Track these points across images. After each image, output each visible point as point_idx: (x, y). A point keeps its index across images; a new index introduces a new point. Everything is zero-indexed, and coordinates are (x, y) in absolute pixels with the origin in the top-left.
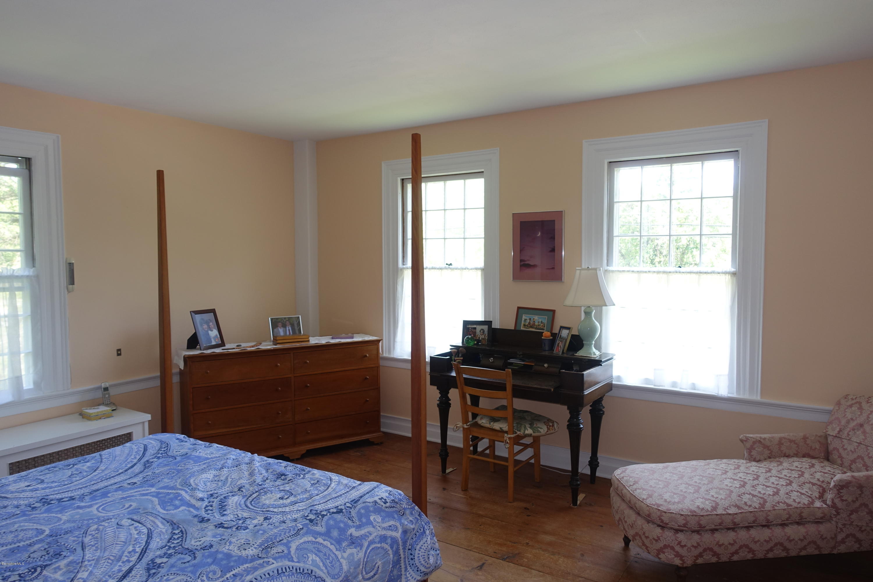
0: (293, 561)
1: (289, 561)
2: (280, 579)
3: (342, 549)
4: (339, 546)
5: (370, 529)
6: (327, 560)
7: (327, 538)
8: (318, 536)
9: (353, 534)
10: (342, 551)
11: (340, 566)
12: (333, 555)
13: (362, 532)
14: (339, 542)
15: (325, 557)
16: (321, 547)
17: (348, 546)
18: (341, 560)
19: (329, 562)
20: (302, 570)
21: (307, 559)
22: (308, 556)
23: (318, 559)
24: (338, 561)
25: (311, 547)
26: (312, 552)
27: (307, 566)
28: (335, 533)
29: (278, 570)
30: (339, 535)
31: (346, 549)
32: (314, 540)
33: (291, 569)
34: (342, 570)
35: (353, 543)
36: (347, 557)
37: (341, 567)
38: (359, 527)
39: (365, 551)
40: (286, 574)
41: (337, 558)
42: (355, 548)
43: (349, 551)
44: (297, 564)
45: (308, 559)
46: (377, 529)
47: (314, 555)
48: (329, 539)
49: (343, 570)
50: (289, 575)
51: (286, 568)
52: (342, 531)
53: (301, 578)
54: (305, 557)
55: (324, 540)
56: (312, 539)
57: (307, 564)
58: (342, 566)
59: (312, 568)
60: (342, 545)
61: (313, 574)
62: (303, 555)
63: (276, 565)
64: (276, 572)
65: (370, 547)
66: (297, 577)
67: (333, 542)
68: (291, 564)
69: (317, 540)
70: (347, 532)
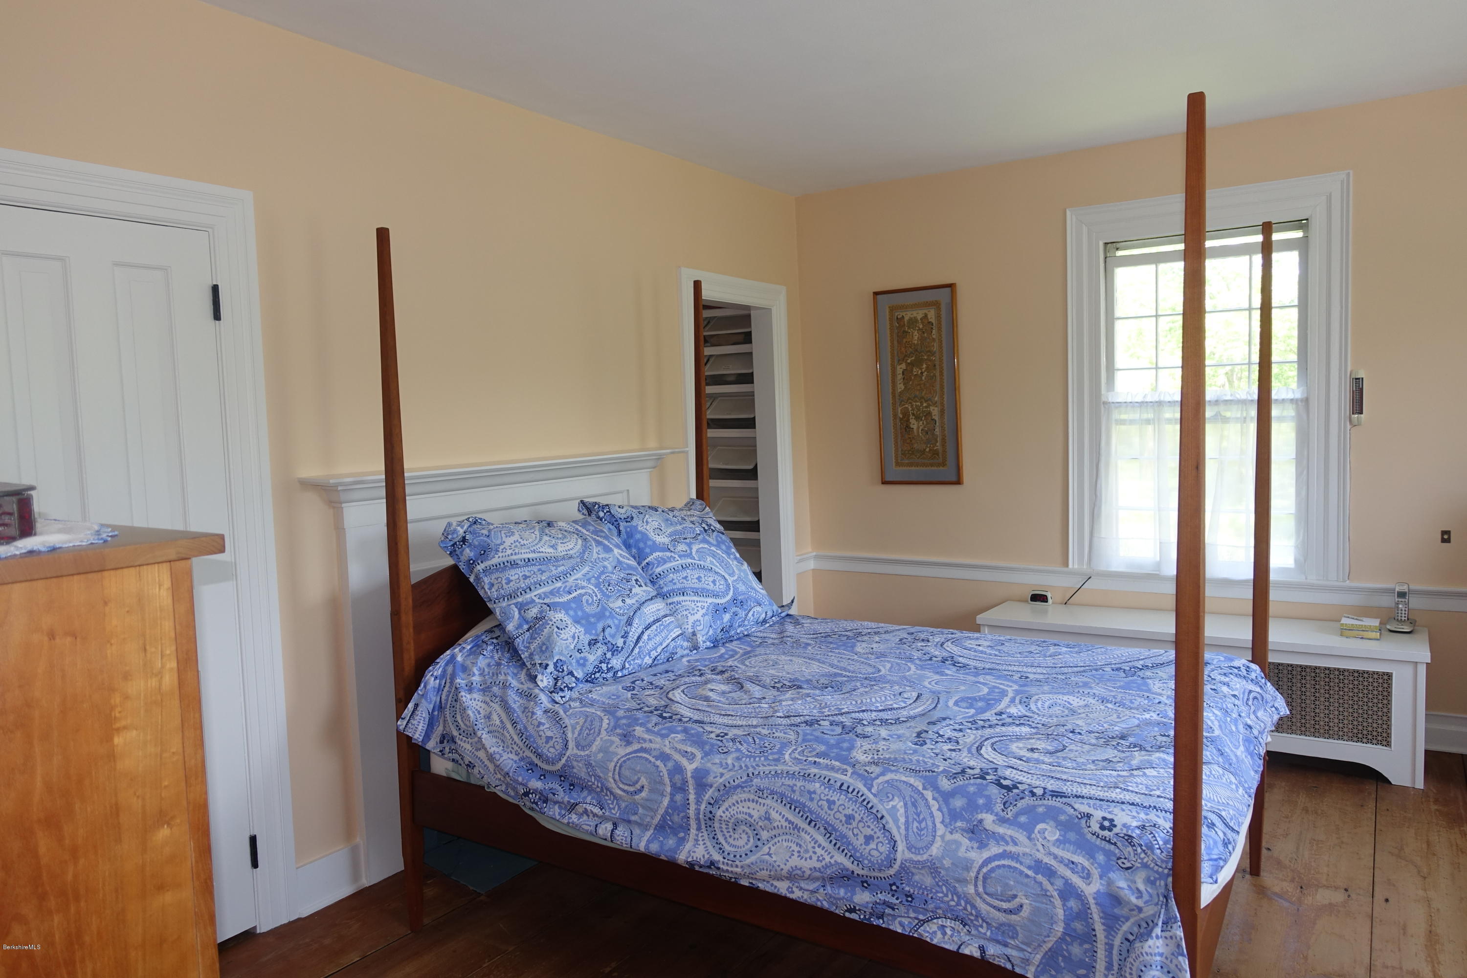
0: (870, 790)
1: (865, 785)
2: (839, 794)
3: (952, 827)
4: (951, 821)
5: (1021, 836)
6: (915, 822)
7: (940, 799)
8: (932, 789)
9: (984, 823)
10: (949, 829)
11: (929, 843)
12: (930, 824)
13: (1001, 830)
14: (954, 815)
15: (915, 817)
16: (921, 803)
17: (963, 830)
18: (938, 839)
19: (917, 827)
20: (869, 806)
21: (888, 800)
22: (893, 798)
23: (902, 811)
24: (932, 835)
25: (908, 792)
26: (904, 799)
27: (880, 807)
28: (958, 803)
29: (842, 784)
30: (963, 809)
31: (957, 831)
32: (920, 788)
33: (859, 795)
34: (927, 850)
35: (973, 832)
36: (949, 841)
37: (929, 846)
38: (1002, 821)
39: (990, 858)
40: (850, 795)
41: (935, 832)
42: (970, 839)
43: (957, 836)
44: (871, 796)
45: (890, 801)
46: (1035, 845)
47: (902, 804)
48: (941, 802)
49: (929, 851)
50: (850, 799)
51: (854, 790)
52: (972, 806)
53: (864, 814)
54: (888, 797)
55: (934, 799)
56: (918, 786)
57: (882, 805)
58: (931, 845)
59: (885, 813)
60: (955, 822)
61: (884, 821)
62: (887, 793)
63: (847, 779)
64: (839, 784)
65: (1004, 859)
66: (858, 808)
67: (945, 810)
68: (864, 790)
69: (924, 792)
70: (977, 813)
